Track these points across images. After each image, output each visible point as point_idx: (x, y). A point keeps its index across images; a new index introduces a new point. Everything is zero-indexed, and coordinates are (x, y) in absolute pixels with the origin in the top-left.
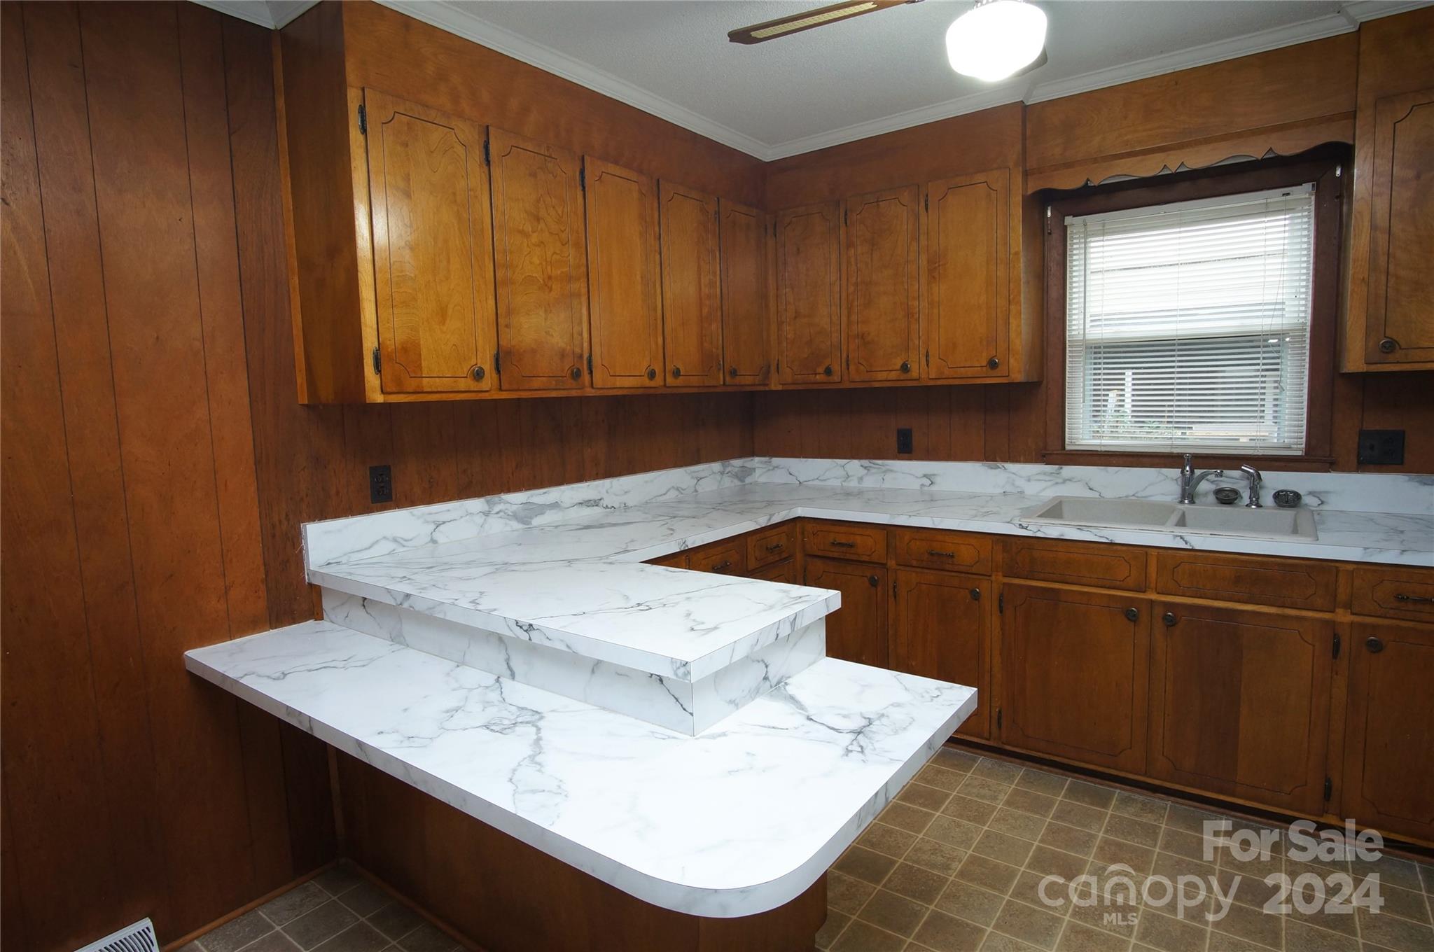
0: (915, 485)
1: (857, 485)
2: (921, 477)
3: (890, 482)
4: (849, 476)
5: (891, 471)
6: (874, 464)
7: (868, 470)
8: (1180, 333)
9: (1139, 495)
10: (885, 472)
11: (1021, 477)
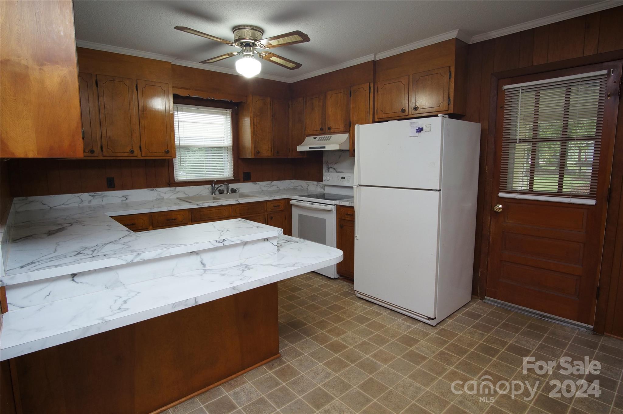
0: (119, 201)
1: (89, 205)
2: (121, 197)
3: (105, 201)
4: (83, 201)
5: (106, 196)
6: (97, 194)
7: (94, 197)
8: (205, 145)
9: (199, 194)
10: (103, 197)
11: (162, 193)
